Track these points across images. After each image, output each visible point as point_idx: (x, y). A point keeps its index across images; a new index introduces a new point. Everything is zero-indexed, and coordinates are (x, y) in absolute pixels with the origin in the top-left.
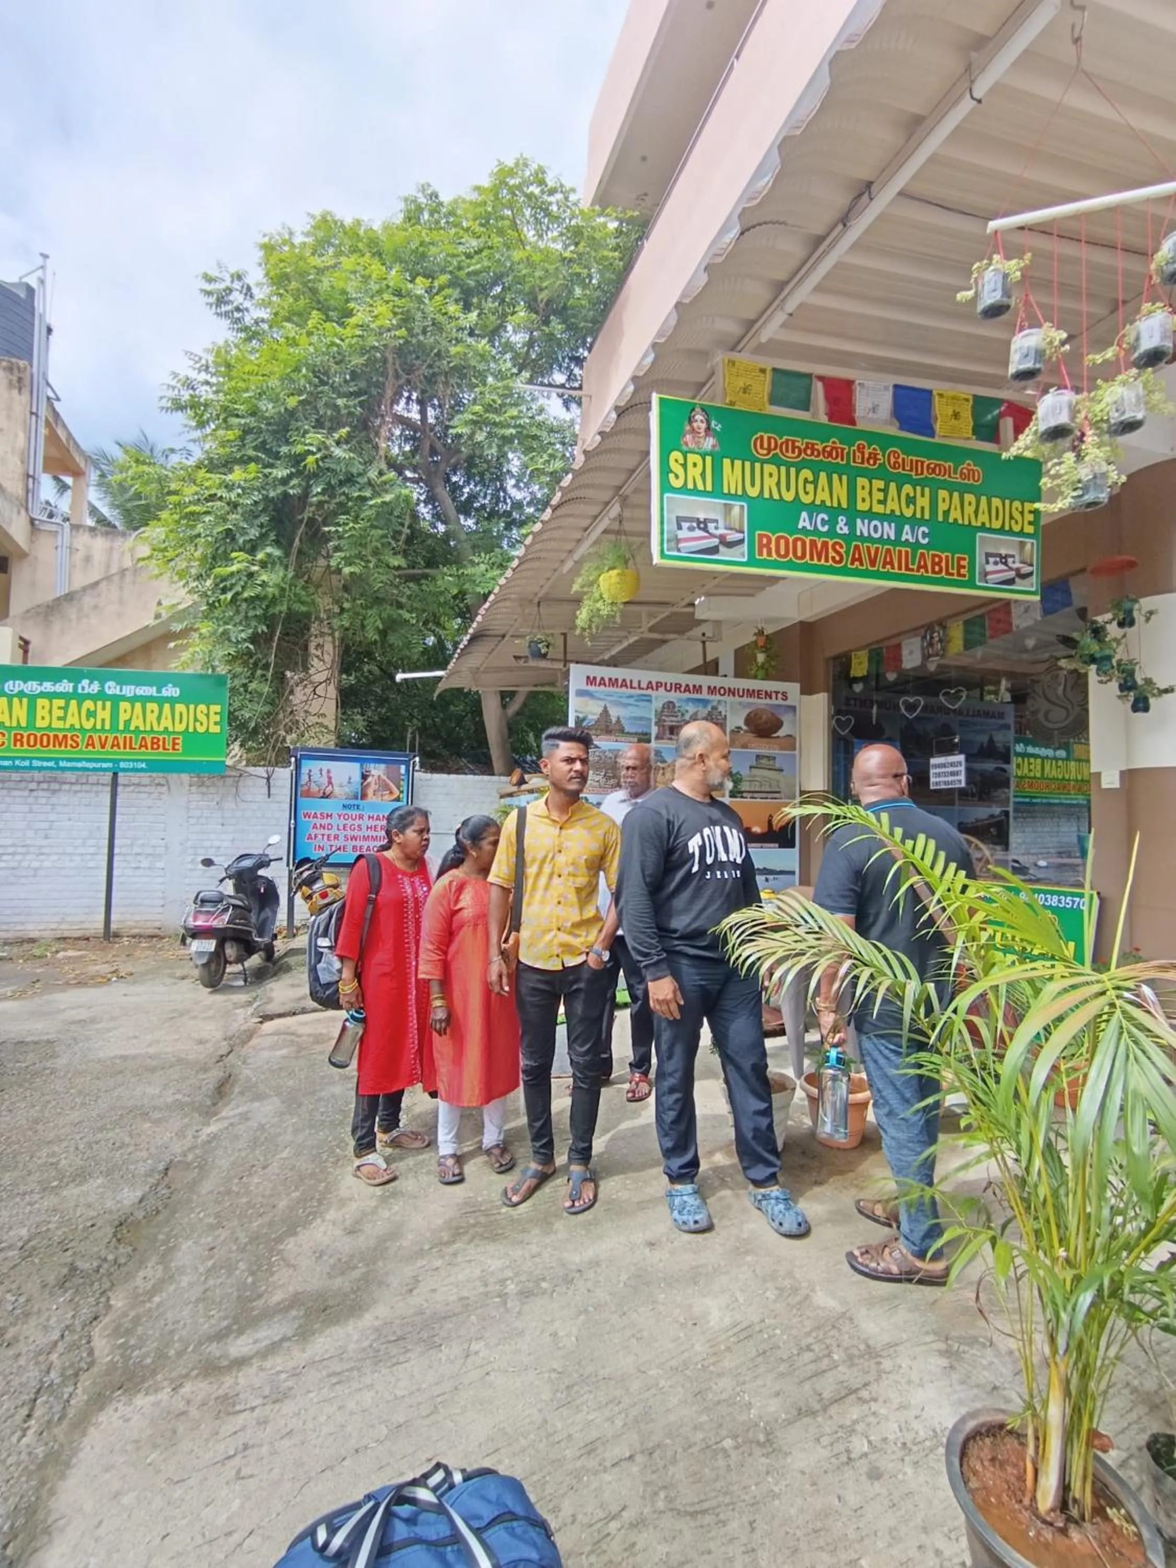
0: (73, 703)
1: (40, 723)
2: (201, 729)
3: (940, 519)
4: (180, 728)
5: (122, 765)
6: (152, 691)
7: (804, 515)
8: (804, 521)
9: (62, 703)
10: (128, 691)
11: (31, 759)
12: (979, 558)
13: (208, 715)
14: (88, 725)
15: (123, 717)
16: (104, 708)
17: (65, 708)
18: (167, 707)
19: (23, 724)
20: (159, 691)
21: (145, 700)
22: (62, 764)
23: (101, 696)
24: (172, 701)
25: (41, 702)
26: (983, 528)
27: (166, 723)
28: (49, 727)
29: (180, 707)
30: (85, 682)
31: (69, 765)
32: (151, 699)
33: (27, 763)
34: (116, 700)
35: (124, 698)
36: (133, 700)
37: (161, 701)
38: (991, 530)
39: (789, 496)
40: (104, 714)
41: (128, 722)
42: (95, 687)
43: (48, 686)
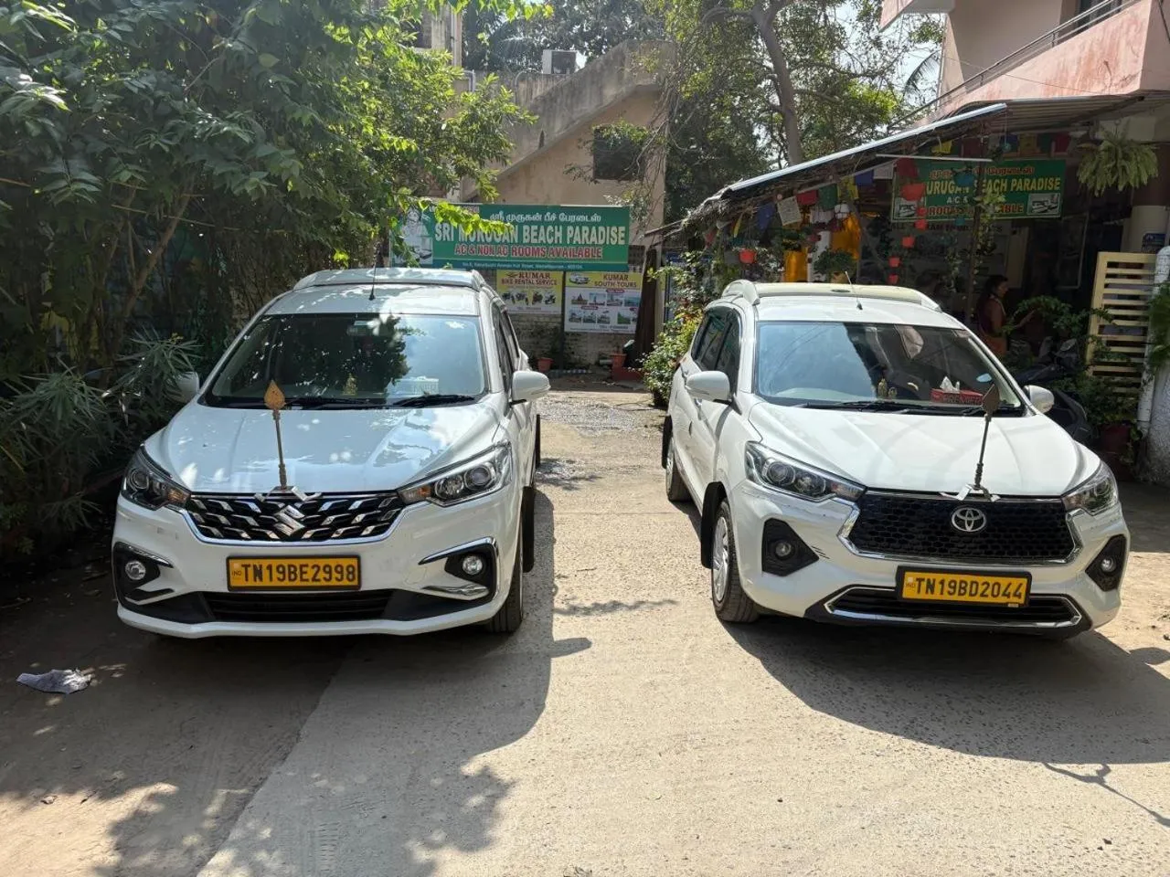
0: (542, 227)
1: (525, 241)
2: (613, 243)
3: (1012, 190)
4: (601, 242)
5: (569, 267)
6: (584, 218)
7: (950, 198)
8: (949, 200)
9: (536, 227)
10: (572, 218)
11: (521, 263)
12: (1030, 203)
13: (617, 233)
14: (550, 241)
15: (569, 236)
16: (558, 230)
17: (538, 231)
18: (594, 228)
19: (516, 241)
20: (589, 218)
21: (581, 224)
22: (537, 266)
23: (556, 223)
24: (597, 224)
25: (525, 227)
26: (1033, 191)
27: (593, 239)
28: (530, 243)
29: (601, 229)
30: (548, 214)
31: (540, 266)
32: (583, 224)
33: (519, 266)
34: (566, 224)
35: (569, 223)
36: (574, 224)
37: (590, 225)
38: (1037, 192)
39: (944, 192)
40: (559, 234)
41: (572, 239)
42: (554, 217)
43: (528, 217)
